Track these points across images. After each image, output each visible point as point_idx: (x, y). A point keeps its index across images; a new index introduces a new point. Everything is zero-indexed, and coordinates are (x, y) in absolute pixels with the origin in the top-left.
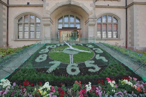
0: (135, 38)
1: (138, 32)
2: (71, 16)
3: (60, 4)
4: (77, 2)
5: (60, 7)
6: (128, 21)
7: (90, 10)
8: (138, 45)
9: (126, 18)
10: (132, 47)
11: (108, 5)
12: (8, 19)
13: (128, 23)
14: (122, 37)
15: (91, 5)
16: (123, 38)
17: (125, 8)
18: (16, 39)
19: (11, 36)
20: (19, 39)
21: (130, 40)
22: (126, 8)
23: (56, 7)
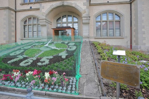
0: (139, 36)
1: (143, 30)
2: (69, 16)
3: (54, 6)
4: (70, 3)
5: (54, 8)
6: (132, 17)
7: (84, 9)
8: (144, 44)
9: (131, 15)
10: (136, 46)
11: (108, 2)
12: (16, 22)
13: (132, 19)
14: (125, 36)
15: (84, 4)
16: (127, 36)
17: (128, 3)
18: (22, 38)
19: (19, 36)
20: (24, 38)
21: (135, 38)
22: (130, 3)
23: (51, 9)
